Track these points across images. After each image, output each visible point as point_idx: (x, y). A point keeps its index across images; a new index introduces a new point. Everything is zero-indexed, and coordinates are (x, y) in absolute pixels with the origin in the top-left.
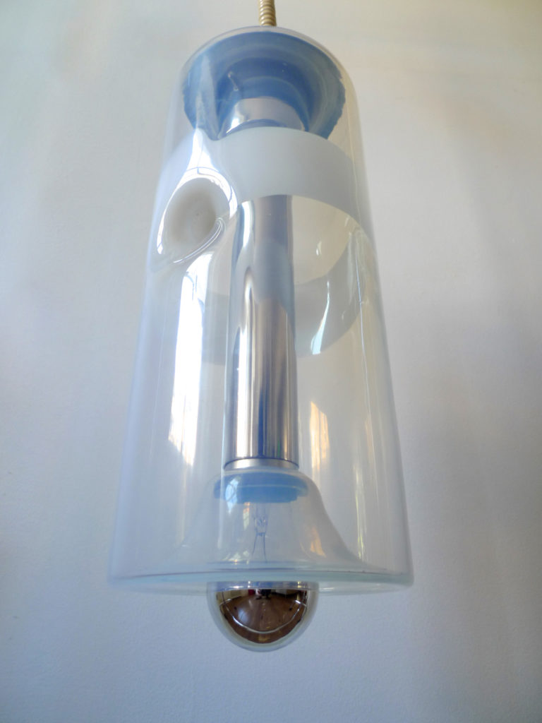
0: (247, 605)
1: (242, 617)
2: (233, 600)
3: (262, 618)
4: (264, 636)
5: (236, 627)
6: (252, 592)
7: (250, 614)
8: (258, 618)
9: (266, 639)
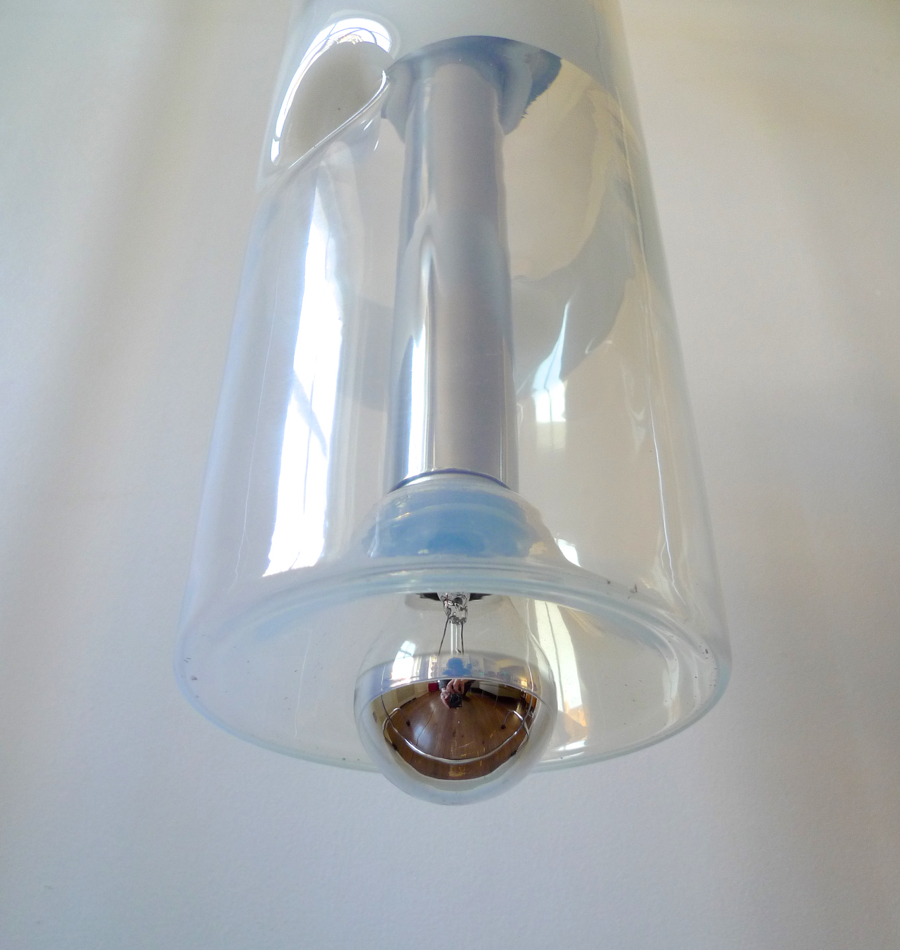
0: (429, 713)
1: (422, 736)
2: (401, 707)
3: (454, 733)
4: (457, 768)
5: (411, 758)
6: (434, 688)
7: (434, 729)
8: (447, 735)
9: (460, 774)
